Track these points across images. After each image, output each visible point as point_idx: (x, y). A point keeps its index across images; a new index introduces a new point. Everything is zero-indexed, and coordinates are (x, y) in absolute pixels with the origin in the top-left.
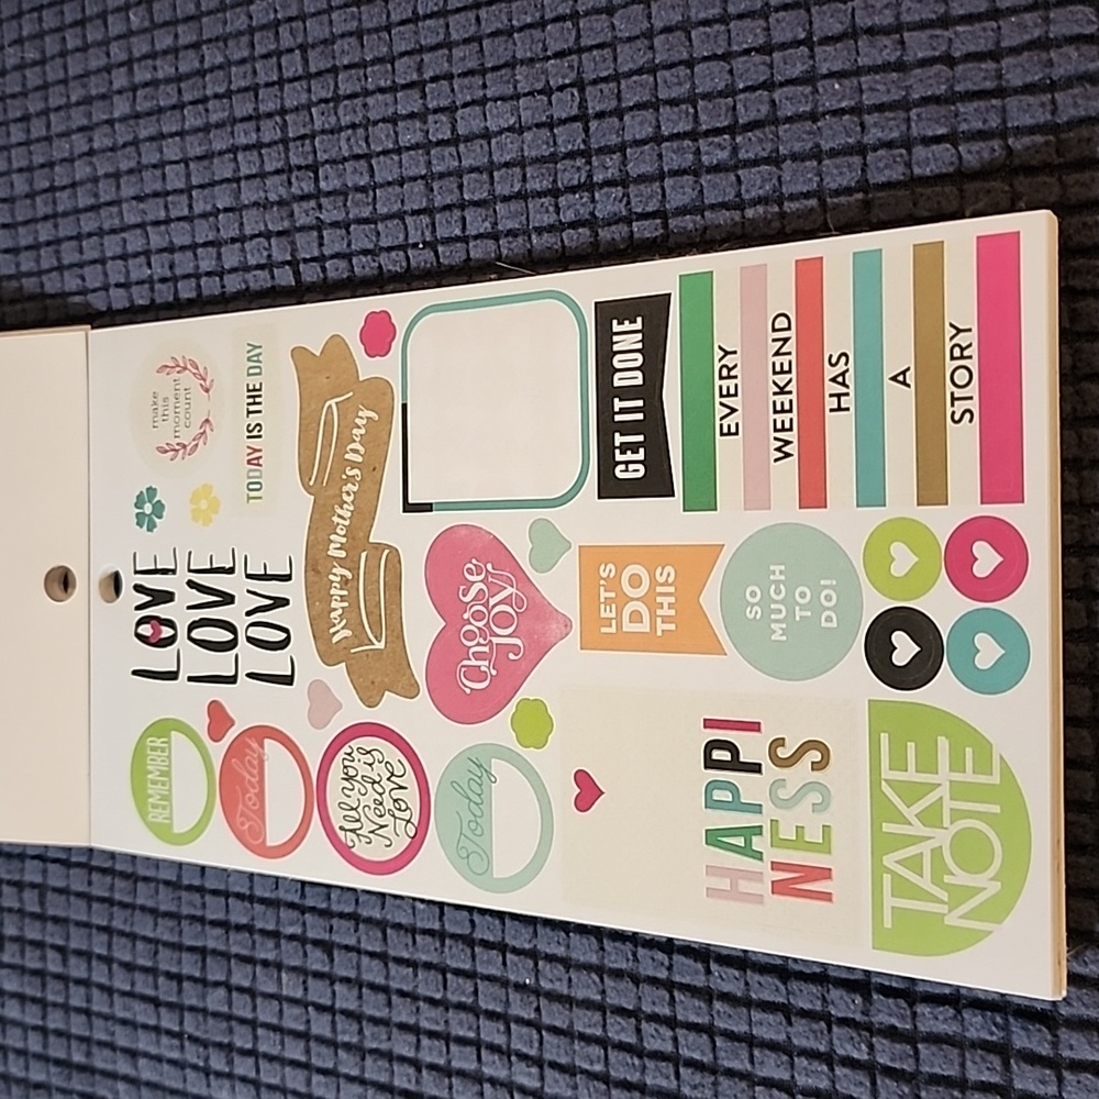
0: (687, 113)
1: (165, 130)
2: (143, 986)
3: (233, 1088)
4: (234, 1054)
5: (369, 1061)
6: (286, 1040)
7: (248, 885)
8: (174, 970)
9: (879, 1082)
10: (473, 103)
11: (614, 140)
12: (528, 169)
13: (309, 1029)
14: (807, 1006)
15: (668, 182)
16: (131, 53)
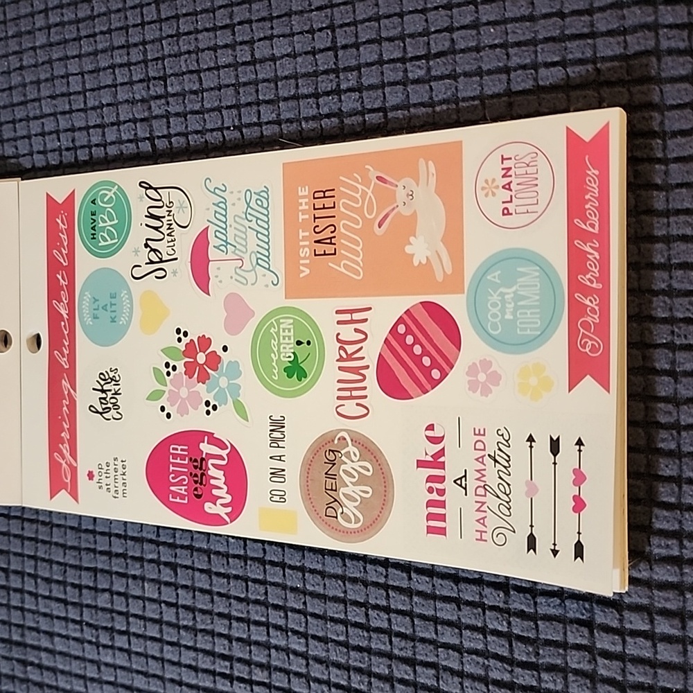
0: (399, 47)
1: (69, 54)
2: (57, 592)
3: (114, 655)
4: (115, 634)
5: (199, 636)
6: (147, 624)
7: (124, 528)
8: (77, 582)
9: (514, 645)
10: (265, 38)
11: (354, 63)
12: (299, 81)
13: (162, 617)
14: (471, 599)
15: (387, 90)
16: (47, 4)
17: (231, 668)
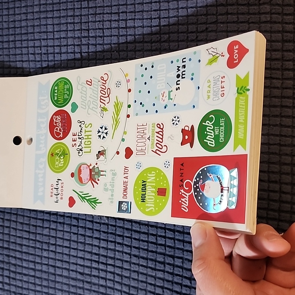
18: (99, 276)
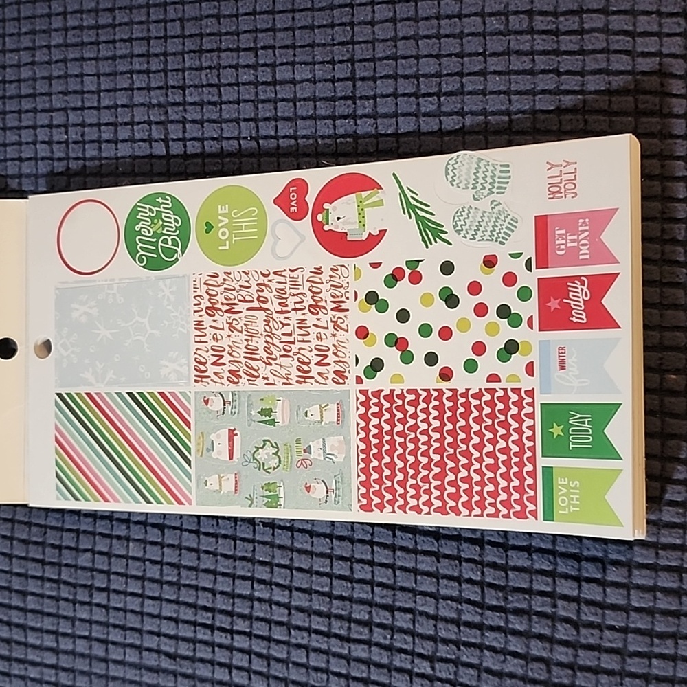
1: (86, 56)
2: (35, 553)
3: (91, 611)
4: (94, 591)
5: (183, 590)
6: (129, 581)
8: (57, 543)
9: (486, 591)
11: (370, 93)
12: (318, 103)
13: (145, 574)
14: (449, 553)
17: (213, 619)
18: (214, 661)
